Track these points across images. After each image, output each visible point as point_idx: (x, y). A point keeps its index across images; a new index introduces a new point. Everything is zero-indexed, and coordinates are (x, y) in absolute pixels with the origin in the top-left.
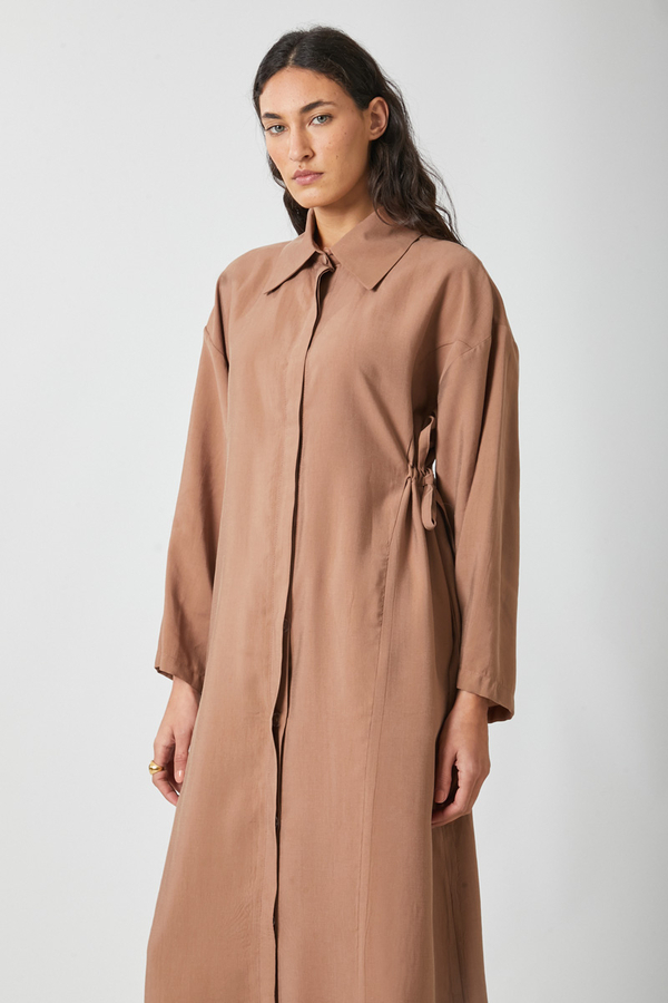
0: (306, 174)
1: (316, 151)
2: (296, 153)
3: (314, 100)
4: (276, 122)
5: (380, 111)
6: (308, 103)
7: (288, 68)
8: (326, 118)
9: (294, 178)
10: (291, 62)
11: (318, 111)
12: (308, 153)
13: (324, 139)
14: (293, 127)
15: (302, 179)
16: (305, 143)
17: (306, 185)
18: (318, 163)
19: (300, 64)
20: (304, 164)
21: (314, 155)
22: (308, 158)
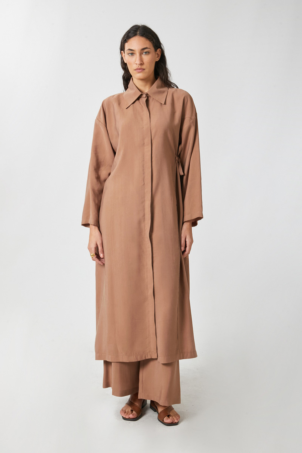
0: (140, 69)
2: (138, 62)
3: (145, 47)
4: (131, 52)
5: (159, 53)
6: (143, 48)
7: (137, 36)
8: (147, 53)
9: (135, 70)
10: (138, 34)
11: (146, 50)
13: (146, 58)
14: (138, 54)
15: (138, 71)
16: (141, 60)
17: (139, 72)
19: (141, 35)
20: (140, 66)
21: (143, 63)
22: (142, 64)
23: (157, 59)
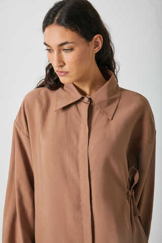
1: (66, 63)
5: (99, 40)
8: (72, 49)
11: (66, 47)
12: (61, 64)
13: (69, 57)
17: (62, 76)
20: (60, 68)
22: (62, 66)
23: (97, 50)
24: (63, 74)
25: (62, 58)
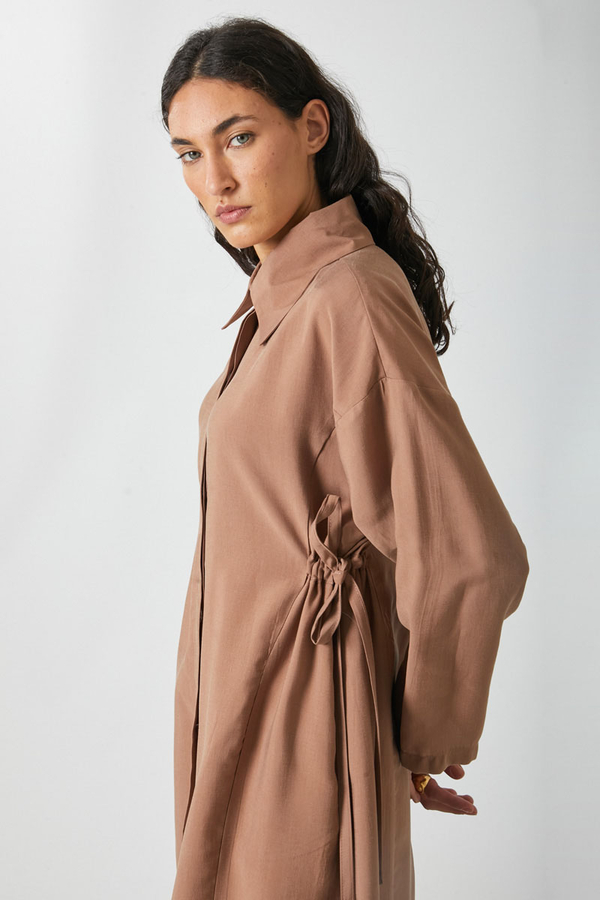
0: (231, 210)
1: (239, 180)
3: (228, 116)
4: (188, 148)
5: (319, 117)
6: (221, 121)
7: (194, 80)
8: (247, 137)
10: (196, 72)
11: (236, 129)
12: (228, 183)
13: (245, 162)
14: (208, 152)
15: (228, 217)
16: (224, 172)
17: (232, 223)
18: (243, 196)
19: (208, 73)
20: (226, 199)
21: (237, 185)
22: (229, 190)
23: (317, 145)
24: (235, 214)
25: (227, 167)
